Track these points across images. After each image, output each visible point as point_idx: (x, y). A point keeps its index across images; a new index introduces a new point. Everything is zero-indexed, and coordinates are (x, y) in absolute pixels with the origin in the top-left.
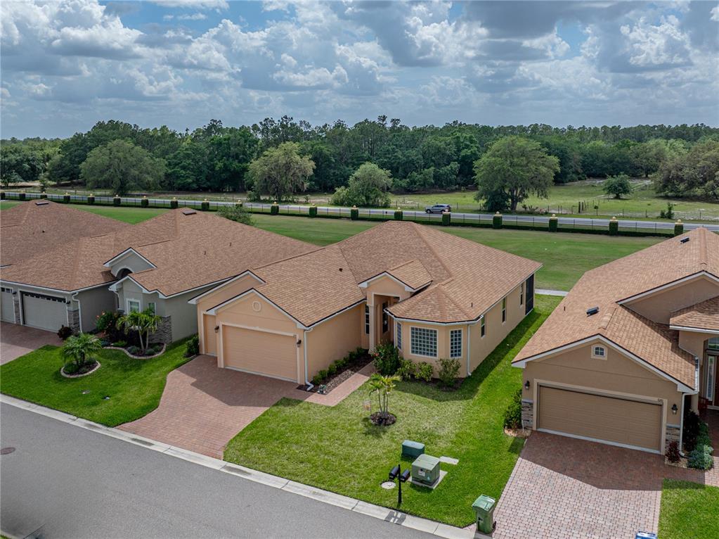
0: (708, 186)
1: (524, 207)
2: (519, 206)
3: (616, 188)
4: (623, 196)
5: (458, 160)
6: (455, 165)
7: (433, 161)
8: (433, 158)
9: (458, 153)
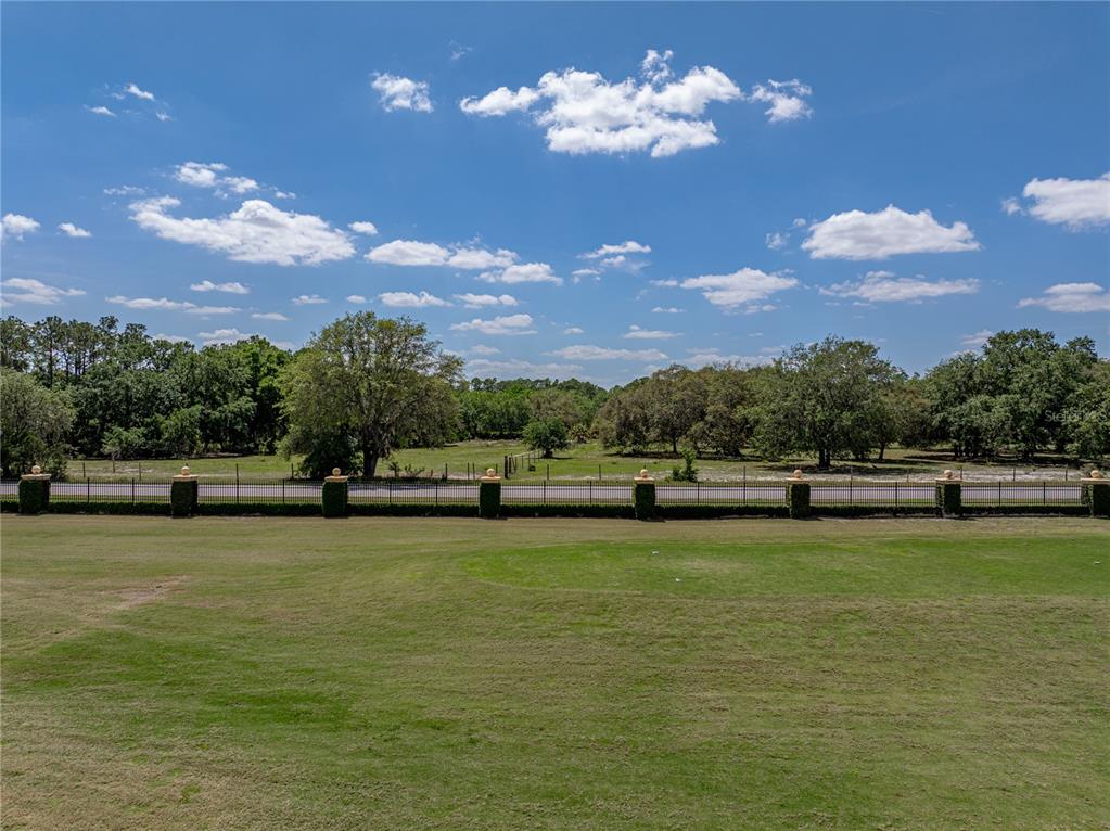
0: (696, 431)
1: (394, 468)
2: (382, 469)
3: (547, 438)
4: (557, 453)
5: (253, 396)
6: (246, 403)
7: (201, 394)
8: (202, 389)
9: (254, 383)
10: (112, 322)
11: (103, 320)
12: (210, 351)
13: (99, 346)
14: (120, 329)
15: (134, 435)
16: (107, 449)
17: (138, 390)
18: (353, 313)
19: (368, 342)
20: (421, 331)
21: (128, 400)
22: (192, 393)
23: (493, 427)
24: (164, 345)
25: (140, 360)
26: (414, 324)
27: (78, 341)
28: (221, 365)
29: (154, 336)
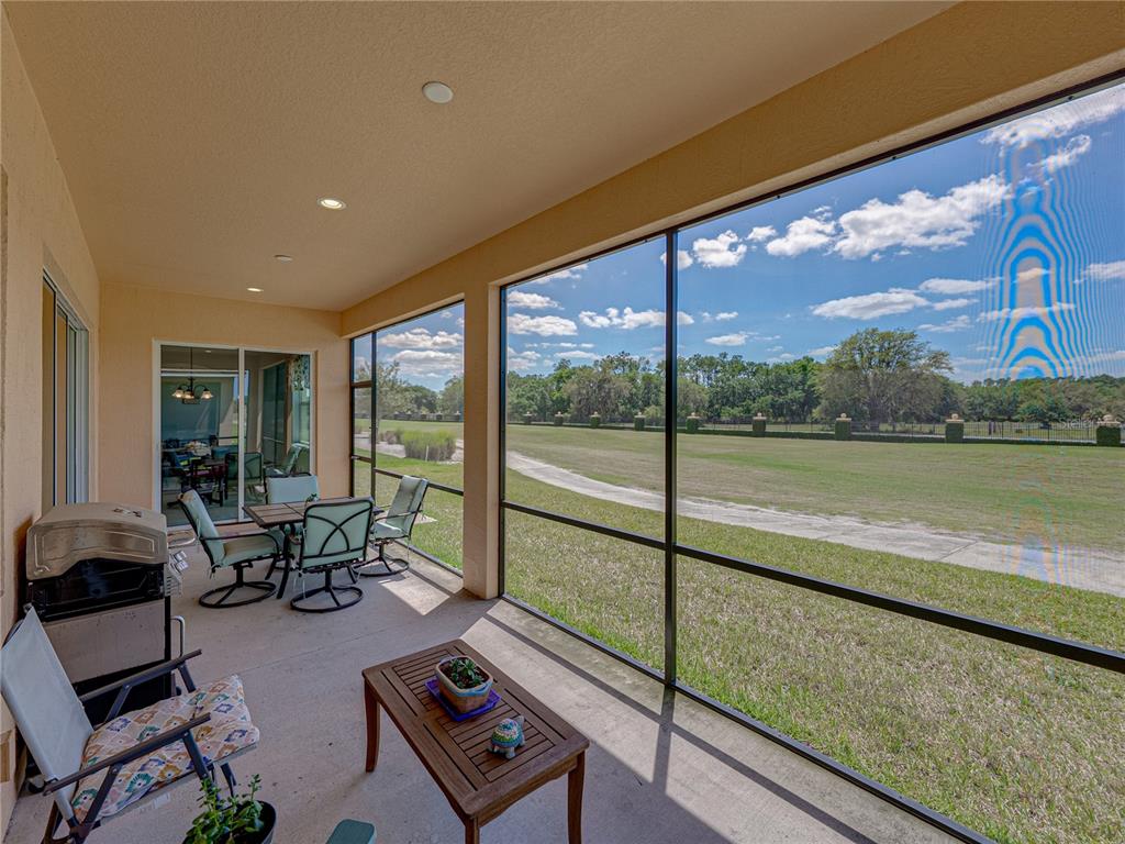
3: (1044, 413)
5: (803, 390)
6: (798, 394)
7: (772, 389)
8: (773, 386)
9: (803, 382)
10: (725, 355)
11: (720, 355)
12: (777, 366)
13: (719, 368)
14: (729, 358)
15: (736, 411)
16: (724, 418)
17: (739, 390)
18: (862, 330)
19: (874, 347)
20: (912, 336)
21: (734, 392)
22: (766, 388)
23: (1000, 412)
24: (752, 364)
25: (740, 374)
26: (907, 331)
27: (709, 366)
28: (784, 373)
29: (746, 360)
